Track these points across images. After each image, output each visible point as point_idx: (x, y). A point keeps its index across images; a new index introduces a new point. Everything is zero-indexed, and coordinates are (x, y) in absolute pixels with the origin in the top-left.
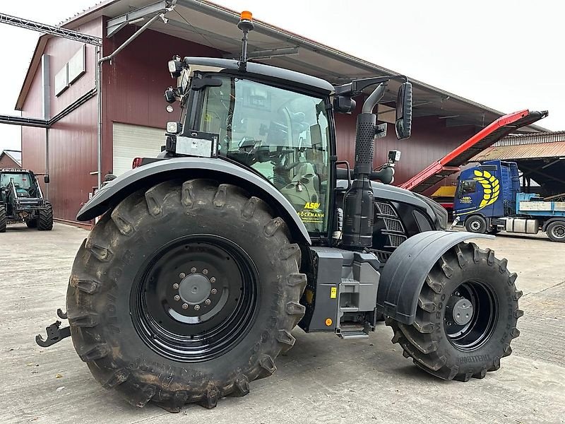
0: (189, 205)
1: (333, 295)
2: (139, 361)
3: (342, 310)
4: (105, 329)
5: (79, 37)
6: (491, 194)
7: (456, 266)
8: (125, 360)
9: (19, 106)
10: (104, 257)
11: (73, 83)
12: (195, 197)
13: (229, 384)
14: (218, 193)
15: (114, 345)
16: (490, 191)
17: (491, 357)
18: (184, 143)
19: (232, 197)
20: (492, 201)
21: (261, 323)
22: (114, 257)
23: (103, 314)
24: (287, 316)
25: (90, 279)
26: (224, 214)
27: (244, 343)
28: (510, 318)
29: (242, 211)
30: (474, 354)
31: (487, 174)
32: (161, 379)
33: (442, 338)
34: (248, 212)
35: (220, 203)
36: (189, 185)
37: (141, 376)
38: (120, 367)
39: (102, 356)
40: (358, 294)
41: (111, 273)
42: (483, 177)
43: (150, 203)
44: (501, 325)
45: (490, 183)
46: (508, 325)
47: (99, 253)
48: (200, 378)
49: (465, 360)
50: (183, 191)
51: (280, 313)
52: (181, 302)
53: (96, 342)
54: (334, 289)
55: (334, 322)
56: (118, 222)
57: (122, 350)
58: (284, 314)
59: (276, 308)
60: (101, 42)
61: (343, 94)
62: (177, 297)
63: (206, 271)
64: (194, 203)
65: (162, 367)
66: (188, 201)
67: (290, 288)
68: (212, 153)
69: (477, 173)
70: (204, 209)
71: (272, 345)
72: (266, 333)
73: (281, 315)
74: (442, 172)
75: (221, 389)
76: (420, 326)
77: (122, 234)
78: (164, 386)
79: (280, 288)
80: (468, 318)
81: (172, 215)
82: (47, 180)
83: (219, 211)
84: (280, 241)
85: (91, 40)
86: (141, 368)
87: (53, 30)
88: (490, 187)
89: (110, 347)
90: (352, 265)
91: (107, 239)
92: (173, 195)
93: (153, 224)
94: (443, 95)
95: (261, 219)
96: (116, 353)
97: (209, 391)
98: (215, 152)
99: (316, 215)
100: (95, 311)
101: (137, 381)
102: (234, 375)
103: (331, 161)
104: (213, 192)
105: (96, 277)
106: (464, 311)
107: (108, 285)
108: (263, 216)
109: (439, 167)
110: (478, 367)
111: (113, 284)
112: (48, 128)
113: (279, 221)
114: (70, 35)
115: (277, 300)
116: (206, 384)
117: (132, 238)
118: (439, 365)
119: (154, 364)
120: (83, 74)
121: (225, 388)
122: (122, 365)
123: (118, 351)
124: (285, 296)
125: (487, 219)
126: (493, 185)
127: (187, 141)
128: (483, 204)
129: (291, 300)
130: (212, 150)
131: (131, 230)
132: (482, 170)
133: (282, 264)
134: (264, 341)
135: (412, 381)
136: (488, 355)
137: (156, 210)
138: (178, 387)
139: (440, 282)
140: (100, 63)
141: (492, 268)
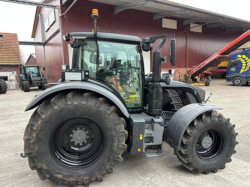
0: (70, 104)
1: (141, 138)
2: (54, 170)
3: (145, 145)
4: (39, 157)
5: (51, 6)
6: (246, 66)
7: (202, 123)
8: (48, 169)
9: (33, 36)
10: (35, 129)
11: (51, 26)
12: (73, 101)
13: (94, 178)
14: (83, 98)
15: (43, 164)
16: (245, 65)
17: (220, 163)
18: (69, 75)
19: (90, 99)
20: (246, 70)
21: (107, 153)
22: (40, 129)
23: (38, 152)
24: (118, 149)
25: (31, 138)
26: (87, 107)
27: (99, 161)
28: (231, 145)
29: (95, 105)
30: (211, 162)
31: (244, 56)
32: (64, 176)
33: (194, 156)
34: (97, 105)
35: (84, 103)
36: (70, 95)
37: (56, 175)
38: (47, 172)
39: (39, 168)
40: (153, 137)
41: (39, 135)
42: (242, 58)
43: (53, 105)
44: (226, 149)
45: (246, 61)
46: (230, 148)
47: (33, 127)
48: (80, 176)
49: (206, 165)
50: (67, 99)
51: (114, 148)
52: (74, 142)
53: (36, 162)
54: (141, 136)
55: (142, 150)
56: (40, 114)
57: (47, 165)
58: (116, 148)
59: (113, 146)
60: (60, 7)
61: (146, 43)
62: (72, 140)
63: (84, 129)
64: (72, 103)
65: (64, 172)
66: (70, 103)
67: (119, 137)
68: (82, 78)
69: (239, 56)
70: (77, 106)
71: (112, 162)
72: (109, 157)
73: (115, 149)
74: (219, 58)
75: (90, 180)
76: (183, 151)
77: (42, 119)
78: (65, 179)
79: (114, 138)
80: (210, 145)
81: (63, 109)
82: (44, 69)
83: (84, 106)
84: (114, 117)
85: (56, 7)
86: (55, 172)
87: (39, 4)
88: (245, 62)
89: (42, 165)
90: (151, 123)
91: (36, 121)
92: (63, 100)
93: (55, 114)
94: (222, 17)
95: (104, 108)
96: (44, 167)
97: (85, 181)
98: (83, 78)
99: (135, 100)
100: (34, 150)
101: (54, 177)
102: (95, 174)
103: (142, 75)
104: (81, 98)
105: (33, 137)
106: (207, 142)
107: (38, 140)
108: (105, 106)
109: (218, 55)
110: (213, 168)
111: (41, 139)
112: (44, 46)
113: (113, 108)
114: (47, 5)
115: (113, 143)
116: (83, 178)
117: (46, 120)
118: (193, 168)
119: (61, 170)
120: (55, 22)
121: (92, 179)
122: (47, 171)
123: (45, 166)
124: (117, 141)
125: (244, 78)
126: (247, 61)
127: (70, 74)
128: (242, 71)
129: (120, 142)
130: (82, 77)
131: (45, 117)
132: (241, 54)
133: (114, 127)
134: (108, 160)
135: (181, 174)
136: (219, 163)
137: (56, 108)
138: (71, 179)
139: (193, 131)
140: (60, 17)
141: (221, 123)
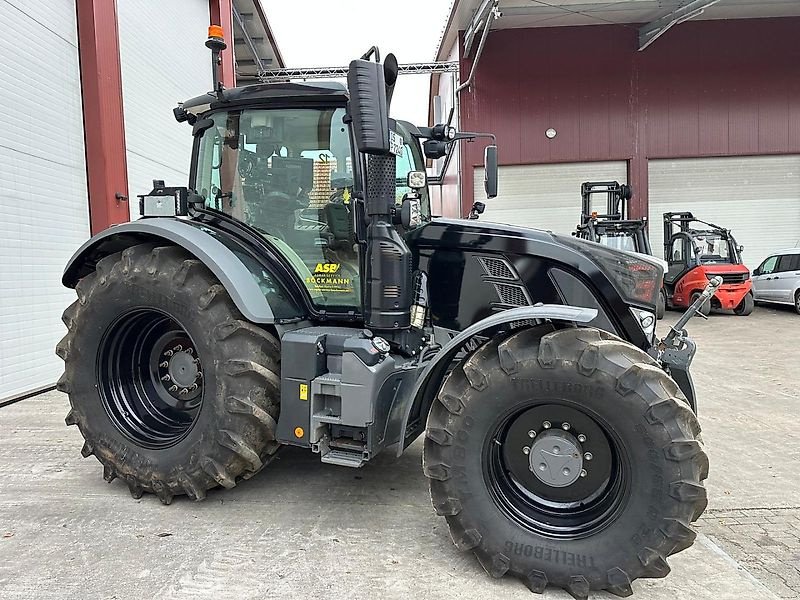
0: (126, 273)
1: (304, 396)
2: (101, 434)
3: (318, 419)
4: (76, 397)
8: (90, 431)
12: (133, 265)
15: (83, 414)
18: (151, 204)
22: (77, 328)
23: (74, 383)
24: (227, 414)
26: (156, 282)
28: (658, 496)
29: (174, 279)
32: (116, 457)
34: (180, 279)
35: (154, 270)
37: (101, 450)
38: (87, 437)
40: (339, 398)
41: (76, 343)
48: (146, 467)
49: (527, 551)
51: (218, 408)
52: (171, 383)
54: (304, 388)
55: (307, 433)
57: (89, 420)
58: (223, 410)
59: (214, 400)
60: (458, 67)
63: (190, 351)
64: (131, 271)
65: (119, 446)
66: (126, 268)
67: (231, 379)
68: (176, 210)
70: (137, 278)
71: (214, 447)
73: (221, 412)
78: (118, 465)
79: (217, 377)
80: (569, 476)
81: (113, 284)
83: (150, 280)
84: (219, 315)
85: (448, 66)
86: (101, 442)
89: (80, 415)
96: (84, 422)
97: (153, 483)
98: (179, 209)
99: (335, 282)
102: (176, 472)
106: (557, 460)
112: (441, 186)
115: (215, 391)
116: (150, 475)
119: (112, 441)
124: (224, 388)
127: (154, 199)
129: (233, 394)
130: (176, 206)
133: (218, 346)
140: (458, 94)
141: (592, 380)
